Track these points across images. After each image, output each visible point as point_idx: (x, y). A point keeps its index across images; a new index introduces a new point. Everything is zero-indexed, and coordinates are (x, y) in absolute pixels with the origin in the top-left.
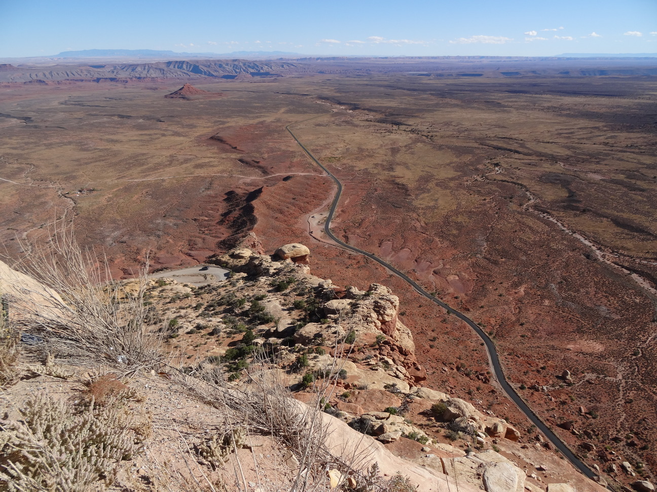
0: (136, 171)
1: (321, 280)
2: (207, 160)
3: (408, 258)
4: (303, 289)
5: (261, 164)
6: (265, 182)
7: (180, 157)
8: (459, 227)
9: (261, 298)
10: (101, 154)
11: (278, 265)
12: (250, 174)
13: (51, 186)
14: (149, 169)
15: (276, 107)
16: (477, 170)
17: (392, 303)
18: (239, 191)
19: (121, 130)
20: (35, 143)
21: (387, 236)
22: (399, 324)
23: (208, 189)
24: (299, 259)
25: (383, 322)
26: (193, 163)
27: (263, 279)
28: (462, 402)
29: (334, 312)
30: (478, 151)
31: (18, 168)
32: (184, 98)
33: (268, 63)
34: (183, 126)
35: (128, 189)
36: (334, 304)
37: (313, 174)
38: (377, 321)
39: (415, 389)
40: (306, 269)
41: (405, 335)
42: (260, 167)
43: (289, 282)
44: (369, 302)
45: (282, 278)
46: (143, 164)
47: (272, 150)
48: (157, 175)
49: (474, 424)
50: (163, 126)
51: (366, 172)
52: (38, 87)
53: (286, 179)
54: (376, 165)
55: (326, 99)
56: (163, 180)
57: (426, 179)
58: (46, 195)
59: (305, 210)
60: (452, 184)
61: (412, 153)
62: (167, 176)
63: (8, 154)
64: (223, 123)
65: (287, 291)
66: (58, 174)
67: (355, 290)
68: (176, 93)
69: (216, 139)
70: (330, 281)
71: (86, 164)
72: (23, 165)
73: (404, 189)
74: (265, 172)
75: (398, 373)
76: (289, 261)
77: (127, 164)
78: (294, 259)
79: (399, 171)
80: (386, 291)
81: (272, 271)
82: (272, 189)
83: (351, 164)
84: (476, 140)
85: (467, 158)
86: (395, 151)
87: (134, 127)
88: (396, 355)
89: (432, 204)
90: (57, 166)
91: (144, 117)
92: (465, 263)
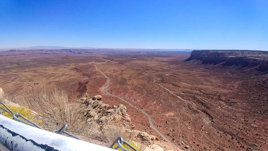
0: (52, 78)
1: (106, 105)
2: (73, 74)
3: (127, 97)
4: (101, 107)
5: (88, 75)
6: (89, 80)
7: (65, 74)
8: (139, 88)
9: (90, 111)
10: (41, 73)
11: (94, 101)
12: (85, 78)
13: (25, 83)
14: (56, 77)
15: (92, 61)
16: (142, 74)
17: (125, 109)
18: (82, 82)
19: (48, 67)
20: (21, 71)
21: (122, 92)
22: (127, 114)
23: (74, 82)
24: (99, 99)
25: (123, 114)
26: (69, 75)
27: (90, 105)
28: (144, 132)
29: (109, 113)
30: (142, 70)
32: (67, 58)
33: (90, 50)
34: (66, 66)
35: (49, 83)
36: (110, 110)
37: (102, 77)
38: (121, 114)
39: (132, 131)
40: (101, 102)
41: (128, 117)
42: (88, 76)
43: (97, 106)
44: (119, 109)
45: (95, 105)
46: (54, 76)
47: (91, 71)
48: (59, 79)
49: (148, 138)
50: (61, 66)
51: (116, 76)
52: (23, 55)
53: (95, 78)
54: (118, 74)
55: (105, 58)
56: (60, 80)
57: (130, 77)
58: (23, 86)
59: (101, 86)
60: (136, 78)
61: (127, 71)
62: (62, 79)
63: (12, 74)
64: (78, 65)
65: (96, 108)
66: (28, 80)
67: (115, 106)
68: (65, 57)
69: (75, 69)
70: (108, 104)
71: (36, 76)
72: (16, 77)
73: (125, 80)
74: (89, 77)
75: (128, 127)
76: (96, 100)
77: (49, 76)
78: (98, 99)
79: (124, 75)
80: (123, 106)
81: (92, 103)
82: (91, 81)
83: (112, 74)
84: (141, 67)
85: (140, 72)
86: (122, 70)
87: (52, 66)
88: (127, 122)
89: (132, 83)
90: (27, 77)
91: (55, 63)
92: (141, 97)
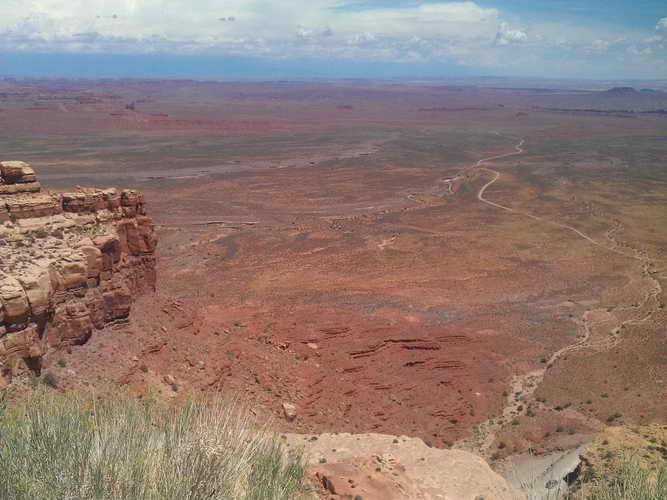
13: (636, 257)
20: (633, 194)
31: (603, 223)
58: (627, 267)
63: (595, 202)
72: (610, 221)
90: (653, 231)
